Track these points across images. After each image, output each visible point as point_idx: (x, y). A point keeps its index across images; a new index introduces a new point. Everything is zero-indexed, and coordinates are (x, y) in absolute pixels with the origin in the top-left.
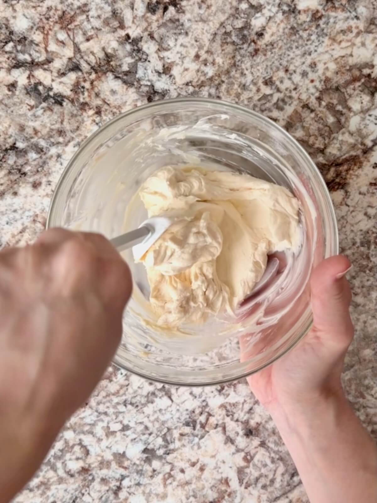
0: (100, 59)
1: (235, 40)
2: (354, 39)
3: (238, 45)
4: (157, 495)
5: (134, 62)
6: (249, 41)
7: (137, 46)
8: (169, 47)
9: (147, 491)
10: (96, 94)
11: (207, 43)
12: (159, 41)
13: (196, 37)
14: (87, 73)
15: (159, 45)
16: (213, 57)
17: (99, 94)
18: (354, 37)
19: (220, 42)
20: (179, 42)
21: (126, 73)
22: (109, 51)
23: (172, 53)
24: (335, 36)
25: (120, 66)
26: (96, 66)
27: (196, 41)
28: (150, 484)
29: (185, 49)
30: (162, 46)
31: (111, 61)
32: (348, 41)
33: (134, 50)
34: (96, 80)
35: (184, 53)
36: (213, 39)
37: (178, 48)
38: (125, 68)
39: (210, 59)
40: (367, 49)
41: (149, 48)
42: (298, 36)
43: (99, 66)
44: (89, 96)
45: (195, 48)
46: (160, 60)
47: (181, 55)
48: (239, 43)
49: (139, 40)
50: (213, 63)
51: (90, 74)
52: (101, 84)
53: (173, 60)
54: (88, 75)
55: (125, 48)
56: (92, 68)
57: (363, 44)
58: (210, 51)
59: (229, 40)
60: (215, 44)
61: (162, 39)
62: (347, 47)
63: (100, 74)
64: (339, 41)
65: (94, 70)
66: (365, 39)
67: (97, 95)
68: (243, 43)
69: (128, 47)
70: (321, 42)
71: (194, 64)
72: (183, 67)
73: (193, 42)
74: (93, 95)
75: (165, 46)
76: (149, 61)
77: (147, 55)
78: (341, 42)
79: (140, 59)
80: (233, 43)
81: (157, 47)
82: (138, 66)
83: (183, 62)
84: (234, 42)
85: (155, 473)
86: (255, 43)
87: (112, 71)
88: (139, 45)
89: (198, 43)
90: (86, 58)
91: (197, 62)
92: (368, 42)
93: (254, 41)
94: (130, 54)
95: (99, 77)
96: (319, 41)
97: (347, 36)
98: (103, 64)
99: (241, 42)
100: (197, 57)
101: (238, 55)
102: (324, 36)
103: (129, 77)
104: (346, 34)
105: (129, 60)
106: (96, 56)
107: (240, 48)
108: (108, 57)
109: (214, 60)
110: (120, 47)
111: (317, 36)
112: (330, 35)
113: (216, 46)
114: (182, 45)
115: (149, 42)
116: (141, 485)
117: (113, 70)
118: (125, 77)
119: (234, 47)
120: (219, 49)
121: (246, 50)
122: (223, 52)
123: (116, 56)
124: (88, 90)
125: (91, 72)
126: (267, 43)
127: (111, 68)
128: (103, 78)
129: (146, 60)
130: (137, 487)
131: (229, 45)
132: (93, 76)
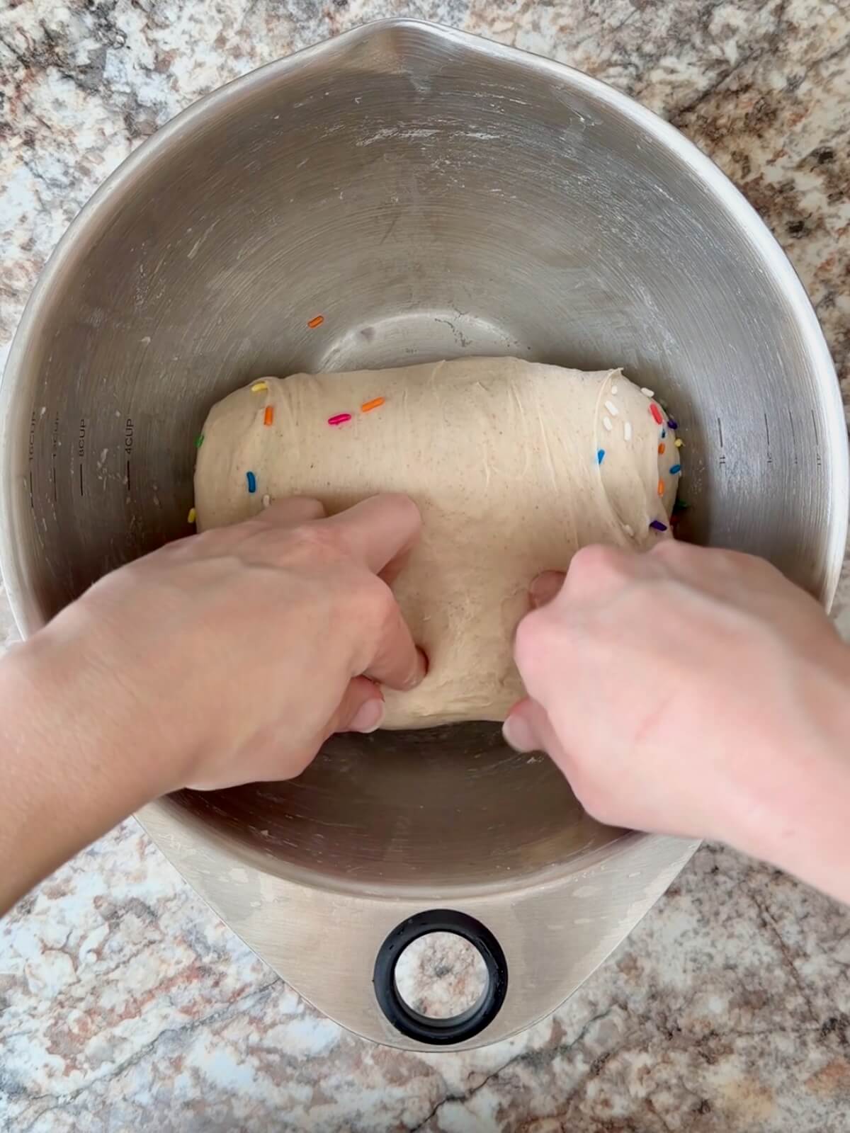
0: (34, 41)
1: (294, 12)
2: (518, 15)
3: (298, 20)
4: (127, 874)
5: (100, 49)
6: (320, 15)
7: (106, 19)
8: (167, 23)
9: (108, 866)
10: (26, 107)
11: (240, 16)
12: (148, 10)
13: (218, 4)
14: (9, 67)
15: (148, 17)
16: (252, 43)
17: (32, 107)
18: (519, 12)
19: (264, 15)
20: (186, 13)
21: (84, 70)
22: (53, 27)
23: (172, 32)
24: (484, 9)
25: (73, 55)
26: (27, 54)
27: (219, 11)
28: (114, 853)
29: (198, 26)
30: (153, 20)
31: (57, 45)
32: (507, 19)
33: (100, 25)
34: (25, 82)
35: (195, 33)
36: (252, 8)
37: (185, 24)
38: (83, 59)
39: (246, 47)
40: (543, 36)
41: (128, 23)
42: (412, 7)
43: (33, 55)
44: (13, 111)
45: (216, 23)
46: (149, 45)
47: (191, 36)
48: (300, 18)
49: (111, 7)
50: (252, 54)
51: (15, 69)
52: (35, 89)
53: (174, 47)
54: (11, 71)
55: (84, 22)
56: (20, 58)
57: (536, 27)
58: (245, 32)
59: (281, 11)
60: (254, 19)
61: (153, 6)
62: (505, 31)
63: (33, 70)
64: (489, 19)
65: (23, 61)
66: (540, 17)
67: (28, 109)
68: (309, 18)
69: (89, 20)
70: (455, 20)
71: (214, 54)
72: (193, 60)
73: (214, 13)
74: (20, 110)
75: (159, 18)
76: (129, 48)
77: (125, 36)
78: (493, 20)
79: (111, 44)
80: (290, 17)
81: (145, 21)
82: (108, 55)
83: (193, 51)
84: (291, 14)
85: (125, 831)
86: (331, 18)
87: (57, 65)
88: (109, 18)
89: (222, 16)
90: (8, 39)
91: (220, 51)
92: (544, 23)
93: (329, 15)
94: (93, 34)
95: (33, 75)
96: (453, 18)
97: (506, 9)
98: (39, 49)
99: (305, 16)
100: (221, 41)
101: (299, 41)
102: (462, 8)
103: (89, 76)
104: (503, 7)
105: (91, 45)
106: (28, 35)
107: (303, 28)
108: (51, 39)
109: (253, 48)
110: (74, 19)
111: (448, 8)
112: (474, 6)
113: (258, 21)
114: (191, 18)
115: (129, 12)
116: (97, 853)
117: (60, 62)
118: (82, 77)
119: (292, 25)
120: (263, 27)
121: (314, 31)
122: (271, 34)
123: (65, 35)
124: (10, 99)
125: (18, 67)
126: (355, 20)
127: (56, 58)
128: (40, 78)
129: (122, 45)
130: (89, 857)
131: (282, 20)
132: (21, 73)
